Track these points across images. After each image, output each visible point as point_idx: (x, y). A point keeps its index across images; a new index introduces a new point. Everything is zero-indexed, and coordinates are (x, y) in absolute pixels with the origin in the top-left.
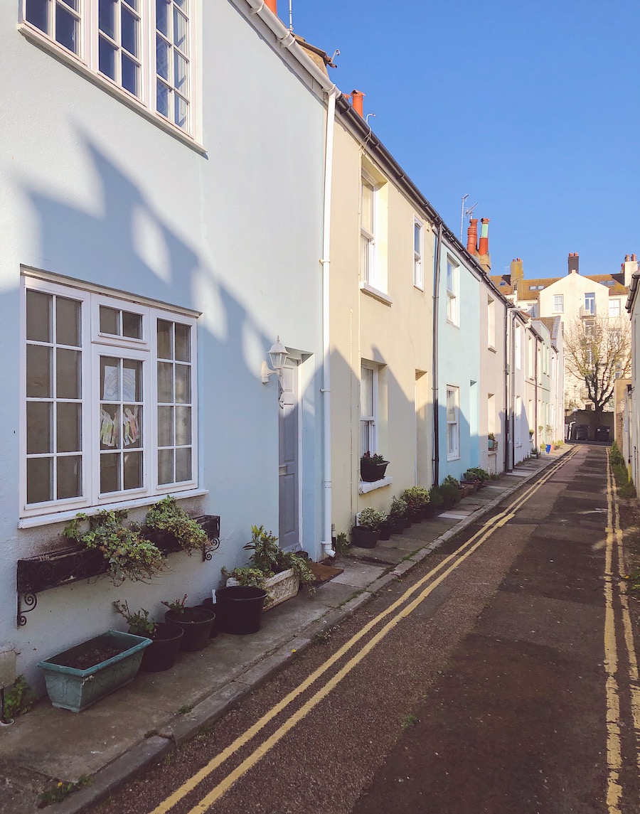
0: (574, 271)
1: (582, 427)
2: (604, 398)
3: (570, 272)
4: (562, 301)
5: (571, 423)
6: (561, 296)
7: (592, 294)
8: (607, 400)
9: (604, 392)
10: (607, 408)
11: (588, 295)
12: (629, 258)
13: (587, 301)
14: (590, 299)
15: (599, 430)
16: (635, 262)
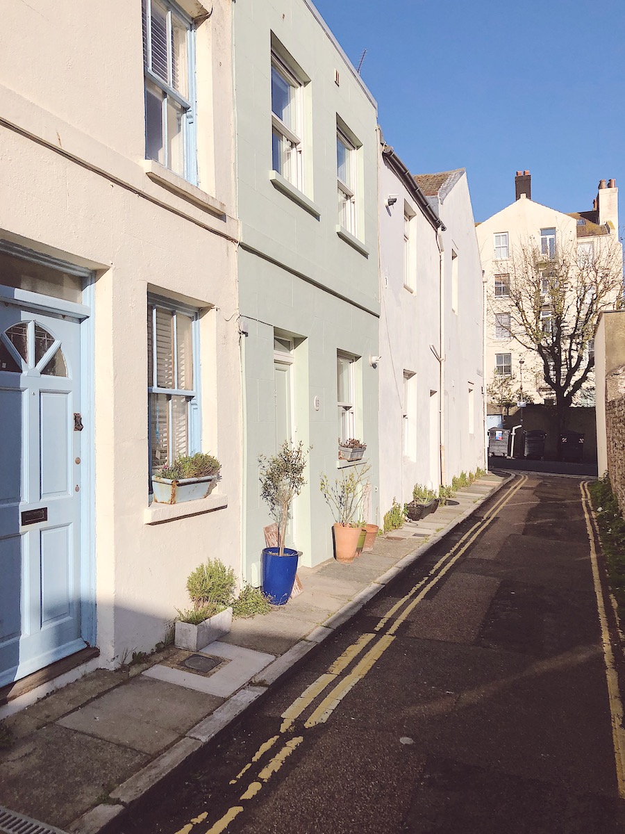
0: (523, 196)
1: (534, 434)
2: (572, 383)
3: (518, 197)
4: (507, 241)
5: (514, 428)
6: (505, 234)
7: (552, 230)
8: (578, 385)
9: (572, 371)
10: (578, 400)
11: (545, 231)
12: (604, 184)
13: (544, 241)
14: (548, 237)
15: (564, 440)
16: (613, 189)
